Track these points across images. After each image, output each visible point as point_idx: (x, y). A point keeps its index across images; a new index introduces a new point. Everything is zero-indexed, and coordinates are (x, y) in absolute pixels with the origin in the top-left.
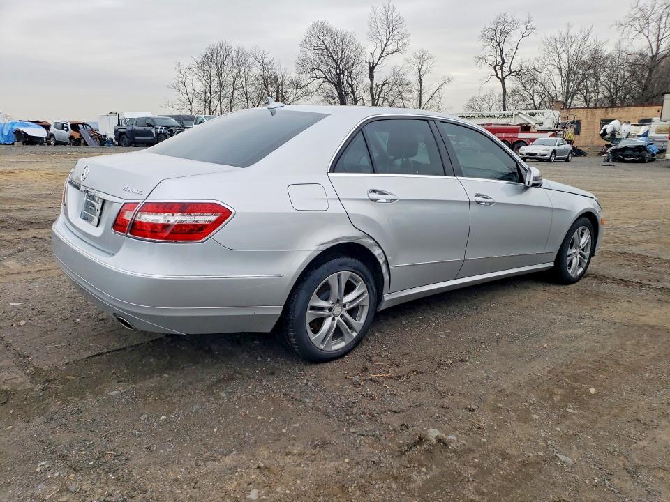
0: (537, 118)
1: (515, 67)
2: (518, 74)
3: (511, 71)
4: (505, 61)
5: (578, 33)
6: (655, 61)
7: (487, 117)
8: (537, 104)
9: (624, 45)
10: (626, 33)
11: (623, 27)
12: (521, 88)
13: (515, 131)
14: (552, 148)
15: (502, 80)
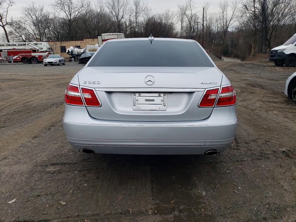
0: (38, 45)
1: (9, 20)
2: (11, 24)
3: (7, 22)
4: (3, 17)
5: (38, 7)
6: (71, 22)
7: (12, 45)
8: (24, 39)
9: (57, 14)
10: (56, 9)
11: (54, 6)
12: (14, 31)
13: (30, 52)
14: (59, 59)
15: (3, 27)
